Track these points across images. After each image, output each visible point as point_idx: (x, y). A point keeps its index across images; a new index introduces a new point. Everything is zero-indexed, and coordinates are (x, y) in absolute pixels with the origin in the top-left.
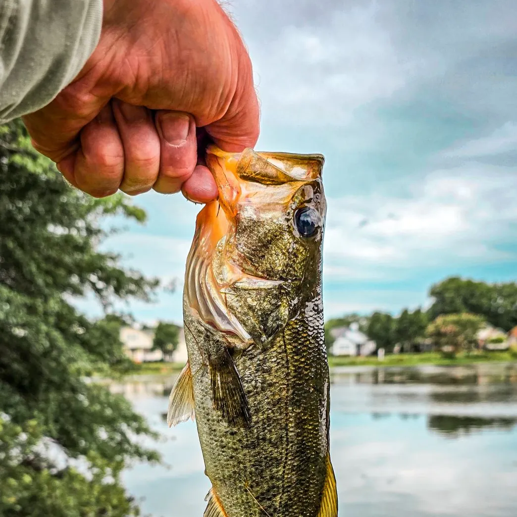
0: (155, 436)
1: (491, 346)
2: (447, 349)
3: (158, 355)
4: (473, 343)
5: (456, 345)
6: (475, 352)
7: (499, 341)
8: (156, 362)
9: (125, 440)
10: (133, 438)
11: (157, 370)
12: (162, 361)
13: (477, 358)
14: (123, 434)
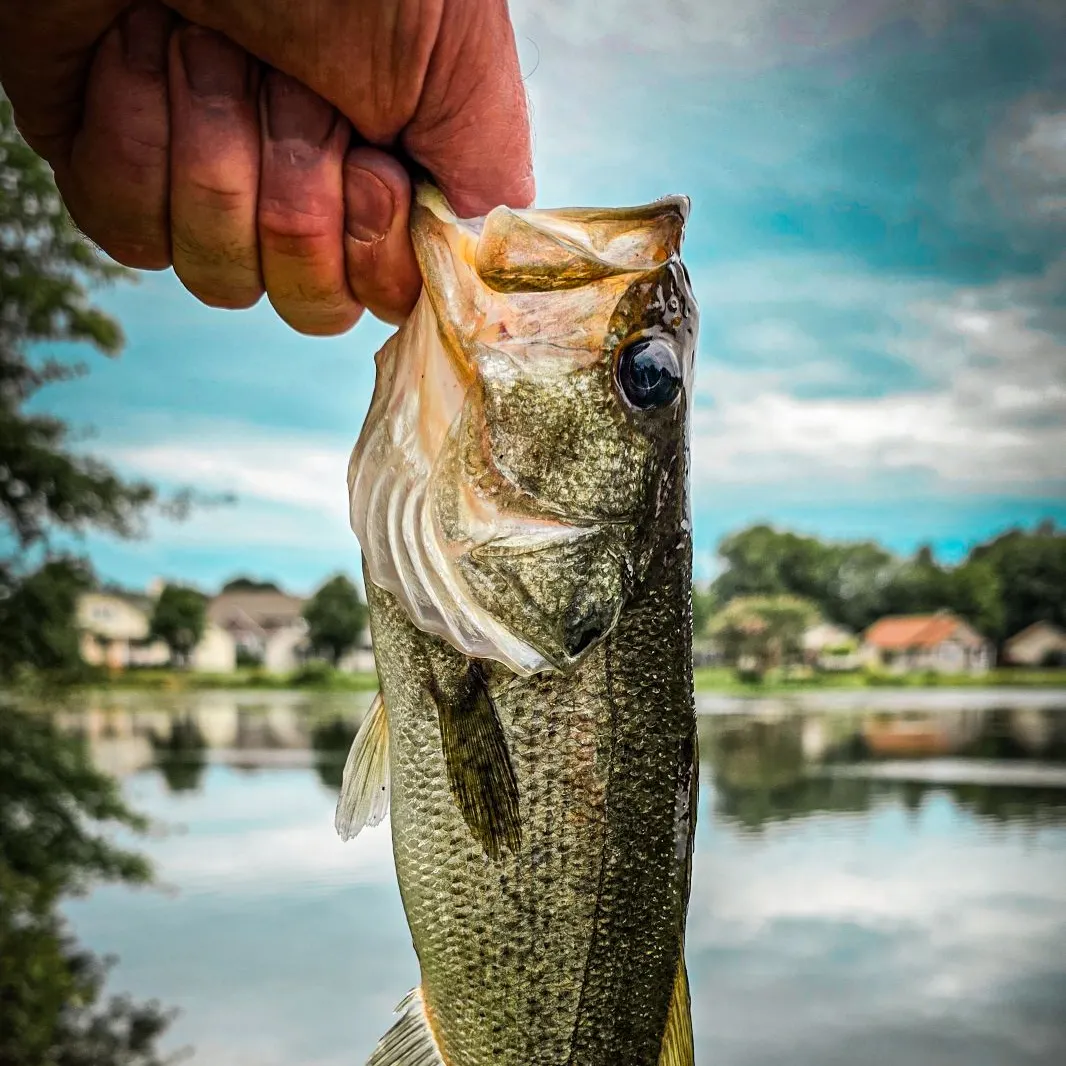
0: (139, 823)
1: (829, 662)
2: (748, 663)
3: (159, 653)
4: (795, 653)
5: (764, 657)
6: (800, 672)
7: (843, 652)
8: (156, 668)
9: (71, 832)
10: (90, 826)
11: (157, 685)
12: (167, 667)
13: (802, 683)
14: (66, 819)
